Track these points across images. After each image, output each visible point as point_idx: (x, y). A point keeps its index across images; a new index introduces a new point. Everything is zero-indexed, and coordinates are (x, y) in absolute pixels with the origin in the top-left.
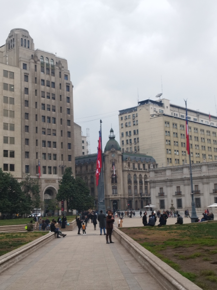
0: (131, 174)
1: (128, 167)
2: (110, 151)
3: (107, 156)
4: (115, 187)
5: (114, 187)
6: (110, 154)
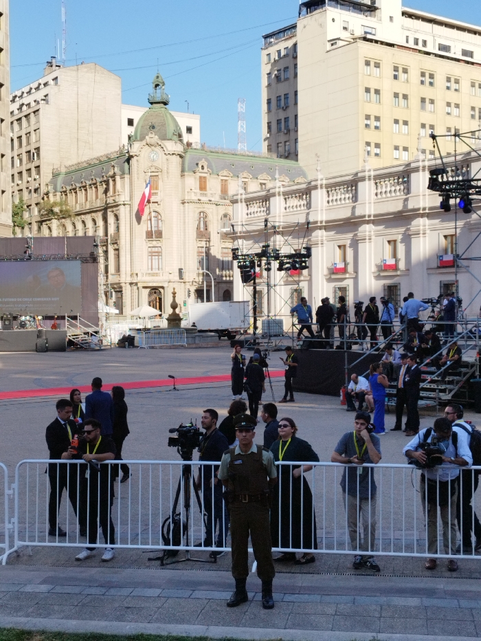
0: (208, 212)
1: (198, 191)
2: (144, 142)
3: (135, 158)
4: (156, 249)
5: (154, 249)
6: (143, 150)
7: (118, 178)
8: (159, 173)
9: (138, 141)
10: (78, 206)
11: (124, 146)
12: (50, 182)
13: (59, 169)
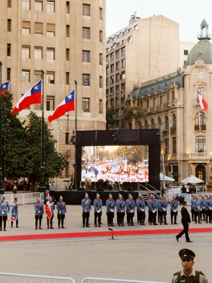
2: (194, 66)
4: (202, 138)
5: (200, 138)
6: (193, 71)
7: (176, 90)
8: (204, 86)
9: (189, 65)
10: (149, 109)
11: (180, 68)
12: (131, 94)
13: (137, 85)
